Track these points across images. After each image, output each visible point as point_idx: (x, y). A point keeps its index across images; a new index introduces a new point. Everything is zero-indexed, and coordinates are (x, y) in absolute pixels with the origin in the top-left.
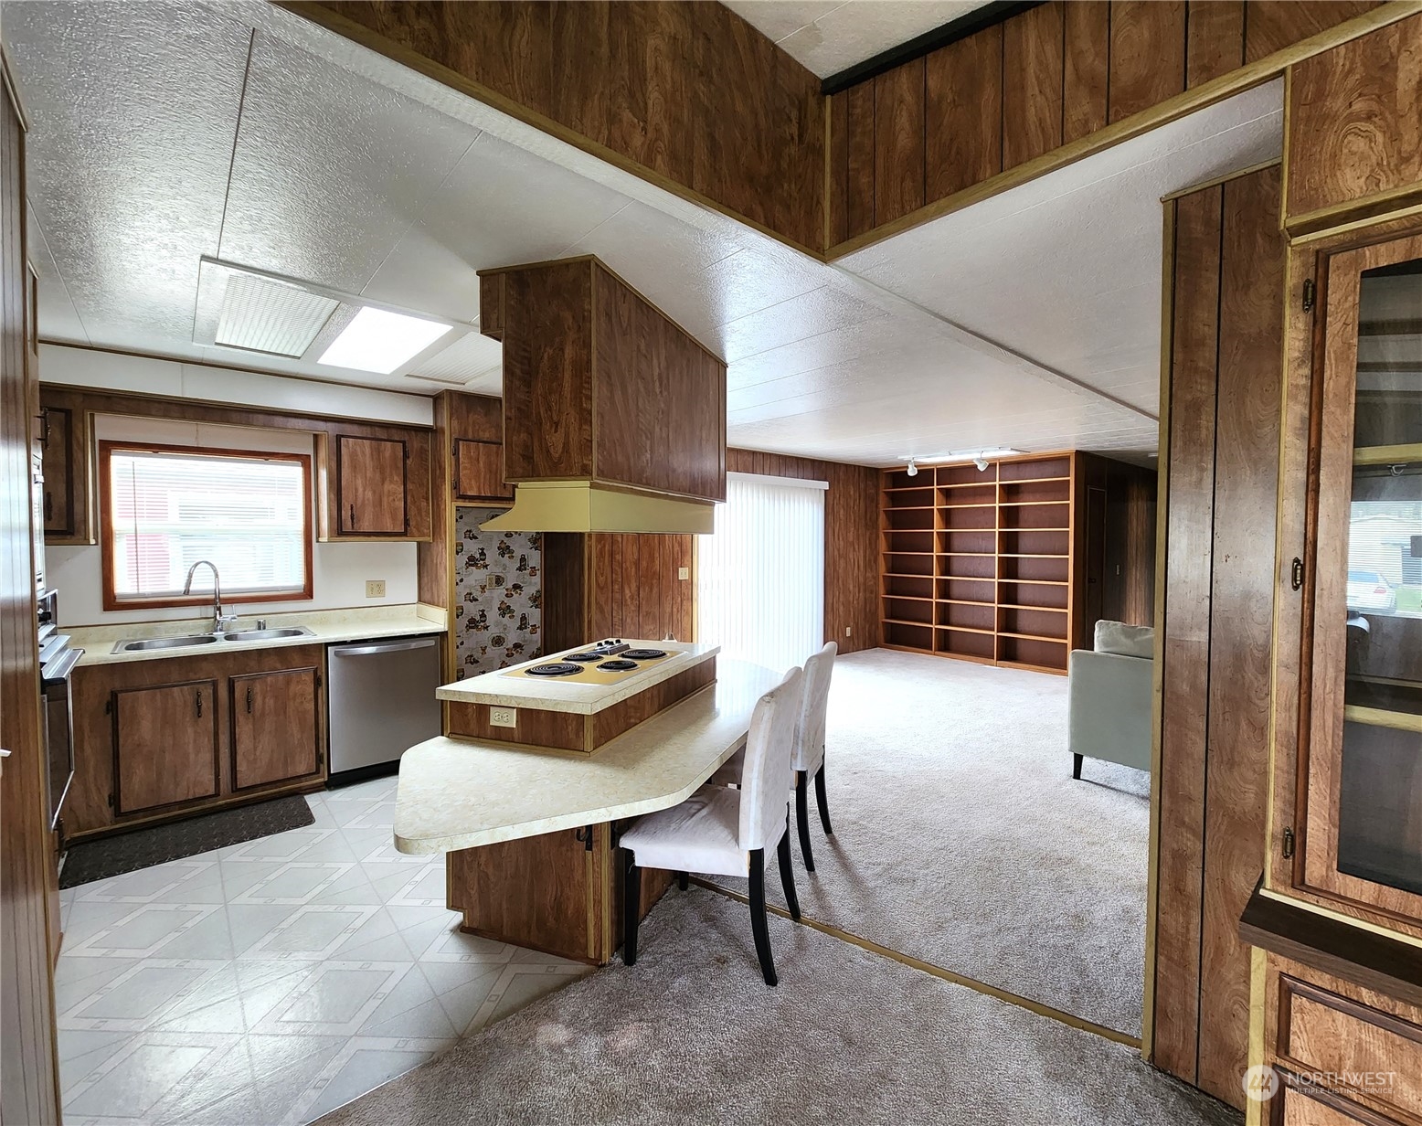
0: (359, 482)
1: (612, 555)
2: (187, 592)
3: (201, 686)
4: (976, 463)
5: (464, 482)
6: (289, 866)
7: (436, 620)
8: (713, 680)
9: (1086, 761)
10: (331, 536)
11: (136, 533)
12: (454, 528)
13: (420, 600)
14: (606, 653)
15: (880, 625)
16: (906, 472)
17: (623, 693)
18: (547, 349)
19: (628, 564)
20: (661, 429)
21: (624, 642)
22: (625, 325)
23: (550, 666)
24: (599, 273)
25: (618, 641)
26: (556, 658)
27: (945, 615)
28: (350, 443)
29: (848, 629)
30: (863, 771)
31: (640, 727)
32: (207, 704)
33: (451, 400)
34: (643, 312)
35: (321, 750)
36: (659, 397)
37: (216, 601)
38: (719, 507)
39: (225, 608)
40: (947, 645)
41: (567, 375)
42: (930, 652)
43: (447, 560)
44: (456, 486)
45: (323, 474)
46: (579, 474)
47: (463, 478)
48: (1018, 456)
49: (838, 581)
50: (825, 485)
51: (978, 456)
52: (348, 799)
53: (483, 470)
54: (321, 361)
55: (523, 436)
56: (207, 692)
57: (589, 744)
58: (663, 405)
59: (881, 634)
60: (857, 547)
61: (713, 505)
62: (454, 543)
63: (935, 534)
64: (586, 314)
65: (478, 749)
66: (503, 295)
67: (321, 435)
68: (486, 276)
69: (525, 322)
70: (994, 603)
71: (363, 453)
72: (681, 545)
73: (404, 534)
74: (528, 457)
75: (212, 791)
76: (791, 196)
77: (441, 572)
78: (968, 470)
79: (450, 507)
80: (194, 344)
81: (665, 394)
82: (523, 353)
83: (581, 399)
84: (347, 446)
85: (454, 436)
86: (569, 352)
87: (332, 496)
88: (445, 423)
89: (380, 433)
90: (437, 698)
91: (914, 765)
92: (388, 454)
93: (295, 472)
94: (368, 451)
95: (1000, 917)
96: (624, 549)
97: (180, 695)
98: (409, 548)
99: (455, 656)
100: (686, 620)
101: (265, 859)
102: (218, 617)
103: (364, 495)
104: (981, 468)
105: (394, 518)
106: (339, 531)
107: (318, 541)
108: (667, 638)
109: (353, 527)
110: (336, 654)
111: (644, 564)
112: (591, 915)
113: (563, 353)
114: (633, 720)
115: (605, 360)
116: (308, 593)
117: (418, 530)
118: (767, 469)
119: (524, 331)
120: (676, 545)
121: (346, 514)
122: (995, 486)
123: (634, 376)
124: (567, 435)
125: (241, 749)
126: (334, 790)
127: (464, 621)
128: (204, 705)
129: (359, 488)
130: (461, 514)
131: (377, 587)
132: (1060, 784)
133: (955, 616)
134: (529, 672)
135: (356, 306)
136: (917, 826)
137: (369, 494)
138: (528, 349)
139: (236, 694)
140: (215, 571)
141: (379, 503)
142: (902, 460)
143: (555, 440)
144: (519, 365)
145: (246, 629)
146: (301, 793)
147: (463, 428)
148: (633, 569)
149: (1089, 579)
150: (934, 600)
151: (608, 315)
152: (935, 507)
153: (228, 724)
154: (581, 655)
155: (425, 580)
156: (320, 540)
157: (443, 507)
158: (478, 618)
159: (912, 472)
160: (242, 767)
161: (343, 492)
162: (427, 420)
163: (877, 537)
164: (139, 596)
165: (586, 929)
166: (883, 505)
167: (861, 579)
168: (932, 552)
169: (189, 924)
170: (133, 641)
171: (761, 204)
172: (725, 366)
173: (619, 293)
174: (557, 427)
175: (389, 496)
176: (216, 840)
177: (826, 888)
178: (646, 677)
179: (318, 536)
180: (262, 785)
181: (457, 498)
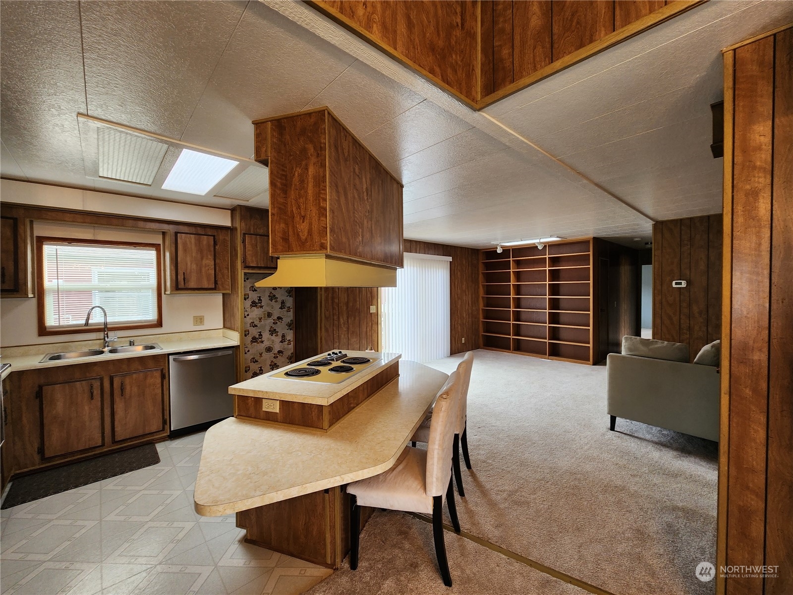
0: (188, 259)
1: (333, 298)
2: (87, 324)
3: (93, 381)
4: (537, 245)
5: (249, 258)
6: (142, 492)
7: (233, 339)
8: (398, 375)
9: (618, 420)
10: (172, 291)
11: (58, 290)
12: (243, 286)
13: (224, 327)
14: (333, 360)
15: (480, 336)
16: (496, 251)
17: (346, 389)
18: (298, 169)
19: (342, 304)
20: (367, 222)
21: (344, 352)
22: (346, 154)
23: (300, 370)
24: (330, 119)
25: (340, 352)
26: (303, 364)
27: (518, 330)
28: (183, 237)
29: (463, 339)
30: (484, 426)
31: (357, 410)
32: (97, 392)
33: (241, 211)
34: (356, 148)
35: (165, 417)
36: (366, 202)
37: (105, 328)
38: (399, 271)
39: (111, 334)
40: (519, 348)
41: (311, 185)
42: (509, 351)
43: (239, 303)
44: (244, 261)
45: (168, 255)
46: (318, 249)
47: (248, 257)
48: (559, 241)
49: (457, 312)
50: (450, 259)
51: (538, 241)
52: (182, 446)
53: (259, 251)
54: (164, 187)
55: (282, 225)
56: (97, 384)
57: (326, 424)
58: (368, 208)
59: (481, 341)
60: (467, 293)
61: (396, 269)
62: (243, 294)
63: (511, 285)
64: (322, 145)
65: (255, 427)
66: (269, 136)
67: (166, 232)
68: (258, 124)
69: (283, 152)
70: (546, 323)
71: (191, 242)
72: (371, 293)
73: (215, 289)
74: (286, 239)
75: (100, 443)
76: (457, 63)
77: (236, 310)
78: (532, 249)
79: (241, 273)
80: (87, 177)
81: (370, 200)
82: (281, 172)
83: (319, 200)
84: (181, 239)
85: (243, 232)
86: (311, 171)
87: (173, 267)
88: (237, 225)
89: (200, 231)
90: (229, 393)
91: (514, 422)
92: (205, 243)
93: (152, 254)
94: (193, 241)
95: (589, 531)
96: (340, 296)
97: (81, 387)
98: (218, 299)
99: (244, 359)
100: (375, 335)
101: (129, 488)
102: (106, 338)
103: (191, 266)
104: (540, 248)
105: (208, 280)
106: (177, 287)
107: (165, 294)
108: (368, 349)
109: (184, 284)
110: (174, 360)
111: (351, 304)
112: (328, 536)
113: (308, 171)
114: (352, 405)
115: (335, 176)
116: (159, 323)
117: (223, 287)
118: (418, 249)
119: (282, 158)
120: (369, 293)
121: (181, 278)
122: (546, 258)
123: (352, 188)
124: (311, 224)
125: (117, 417)
126: (173, 440)
127: (249, 338)
128: (95, 392)
129: (188, 263)
130: (247, 277)
131: (199, 320)
132: (603, 435)
133: (523, 331)
134: (287, 374)
135: (180, 147)
136: (523, 464)
137: (194, 266)
138: (285, 169)
139: (114, 385)
140: (104, 312)
141: (200, 271)
142: (493, 244)
143: (303, 228)
144: (279, 180)
145: (122, 346)
146: (152, 443)
147: (248, 227)
148: (345, 307)
149: (601, 309)
150: (511, 322)
151: (336, 148)
152: (511, 270)
153: (110, 403)
154: (318, 362)
155: (227, 315)
156: (167, 293)
157: (236, 273)
158: (257, 336)
159: (499, 251)
160: (118, 429)
161: (179, 265)
162: (228, 223)
163: (479, 287)
164: (59, 327)
165: (325, 545)
166: (481, 269)
167: (470, 311)
168: (510, 295)
169: (77, 535)
170: (55, 353)
171: (440, 67)
172: (402, 186)
173: (342, 134)
174: (304, 219)
175: (205, 267)
176: (100, 475)
177: (474, 508)
178: (360, 377)
179: (165, 291)
180: (130, 439)
181: (245, 267)
